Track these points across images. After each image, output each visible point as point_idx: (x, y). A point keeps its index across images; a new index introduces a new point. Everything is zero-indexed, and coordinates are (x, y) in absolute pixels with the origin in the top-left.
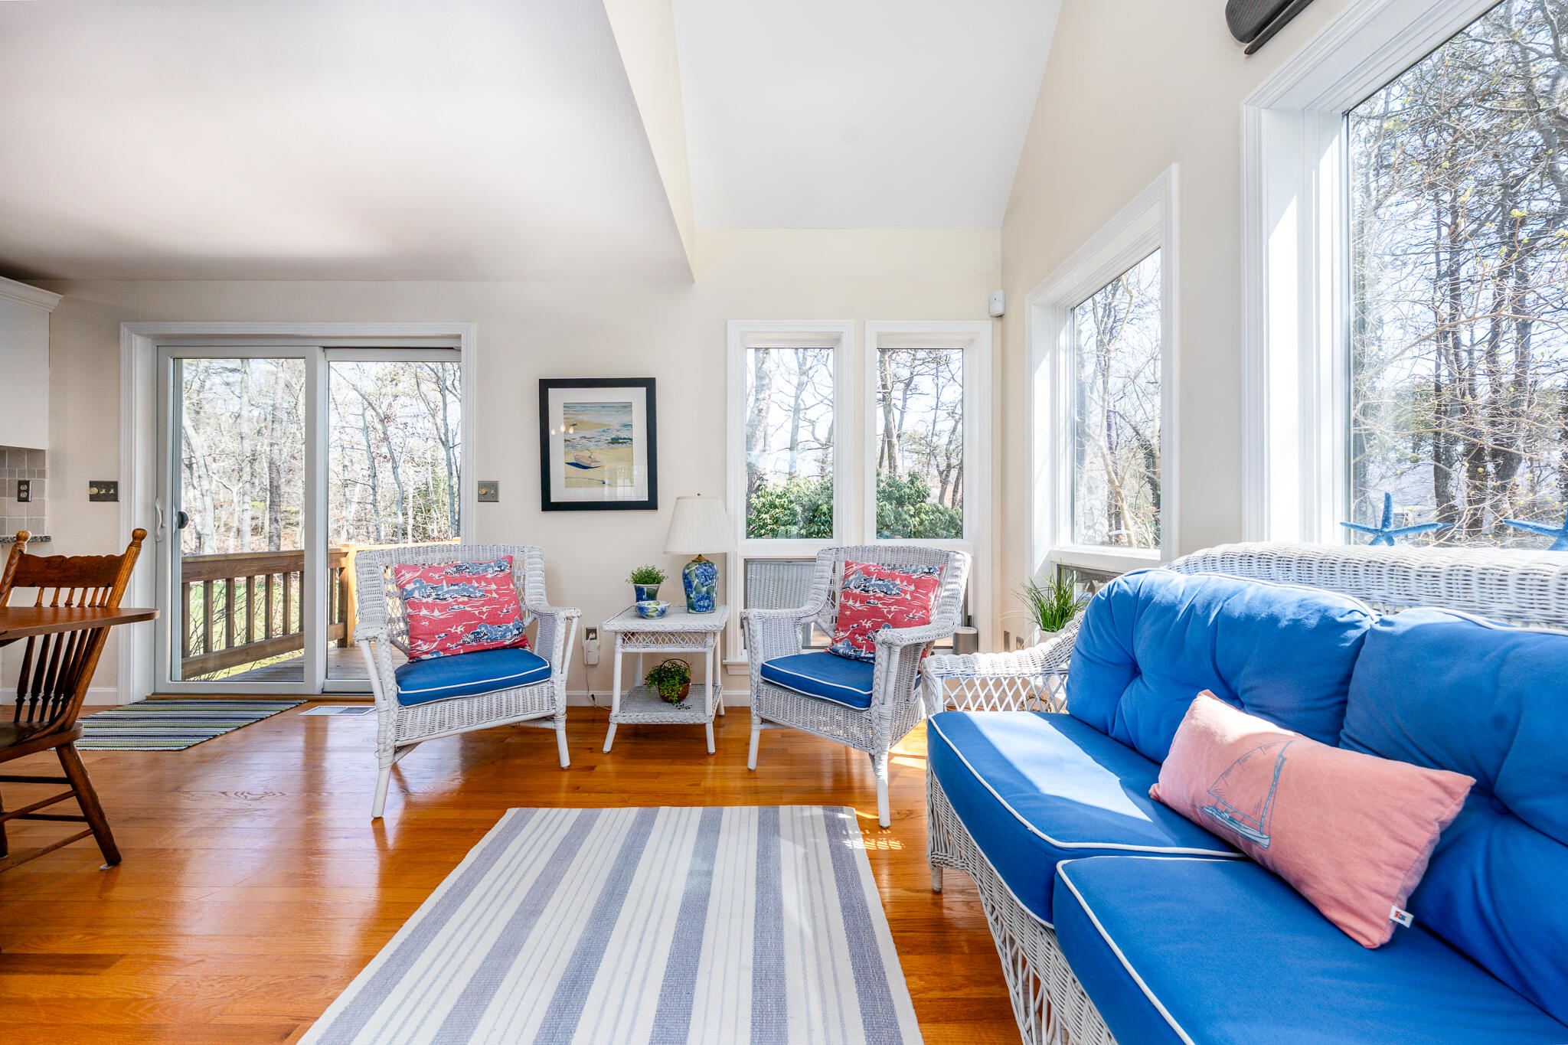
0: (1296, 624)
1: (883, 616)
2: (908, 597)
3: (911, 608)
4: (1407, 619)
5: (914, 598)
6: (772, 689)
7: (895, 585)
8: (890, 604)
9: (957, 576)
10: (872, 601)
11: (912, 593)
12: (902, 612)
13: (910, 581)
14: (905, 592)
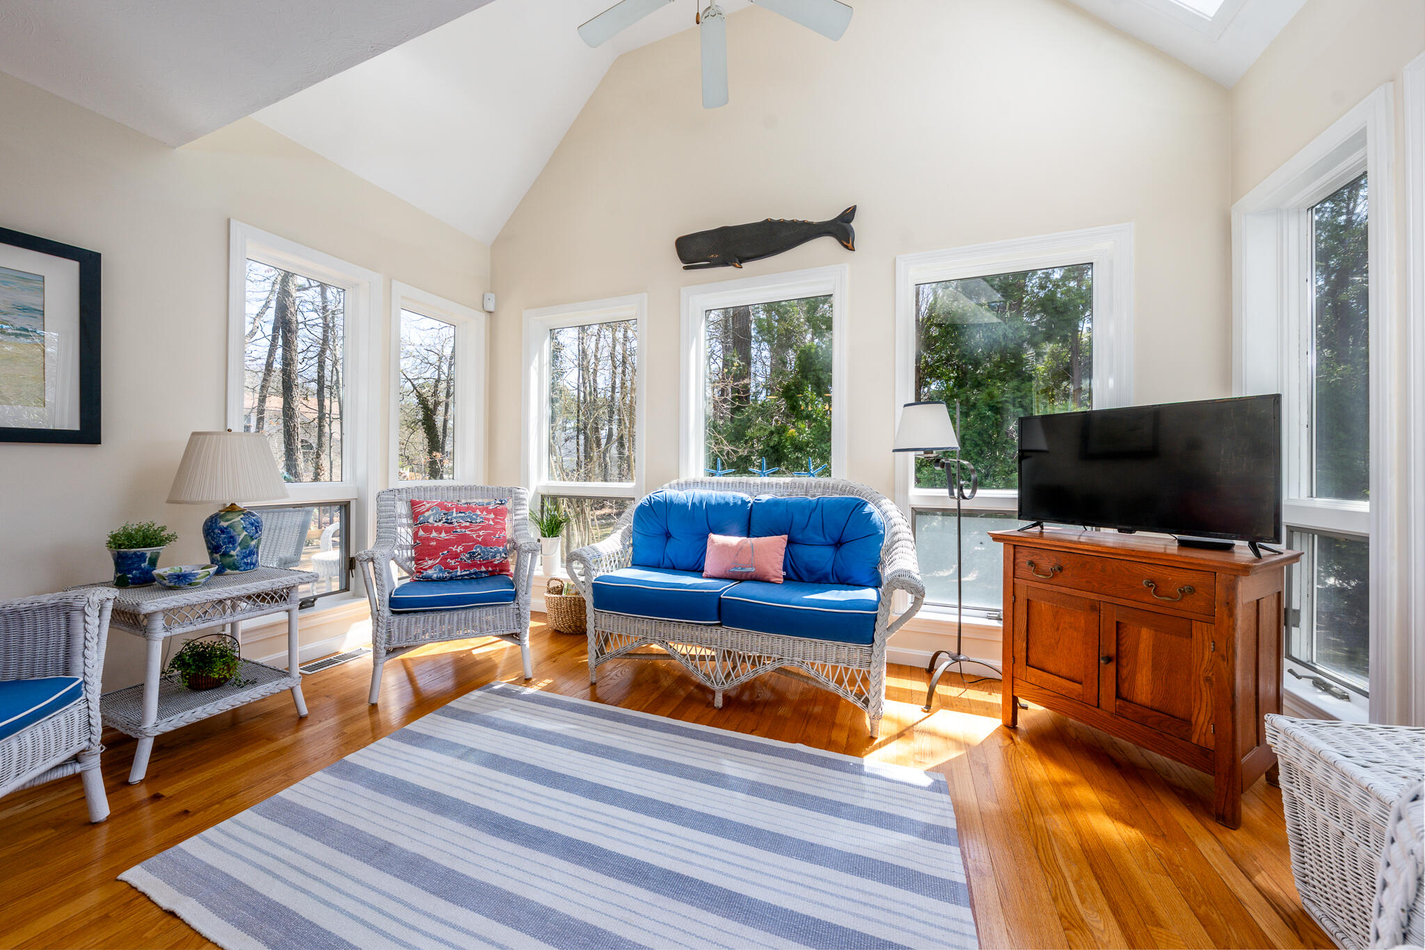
0: (735, 504)
1: (474, 540)
2: (491, 523)
3: (496, 531)
4: (765, 498)
5: (496, 523)
6: (404, 618)
7: (478, 516)
8: (478, 530)
9: (523, 505)
10: (459, 530)
11: (493, 520)
12: (490, 534)
13: (489, 512)
14: (488, 520)
